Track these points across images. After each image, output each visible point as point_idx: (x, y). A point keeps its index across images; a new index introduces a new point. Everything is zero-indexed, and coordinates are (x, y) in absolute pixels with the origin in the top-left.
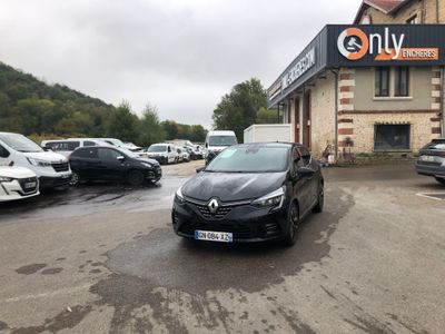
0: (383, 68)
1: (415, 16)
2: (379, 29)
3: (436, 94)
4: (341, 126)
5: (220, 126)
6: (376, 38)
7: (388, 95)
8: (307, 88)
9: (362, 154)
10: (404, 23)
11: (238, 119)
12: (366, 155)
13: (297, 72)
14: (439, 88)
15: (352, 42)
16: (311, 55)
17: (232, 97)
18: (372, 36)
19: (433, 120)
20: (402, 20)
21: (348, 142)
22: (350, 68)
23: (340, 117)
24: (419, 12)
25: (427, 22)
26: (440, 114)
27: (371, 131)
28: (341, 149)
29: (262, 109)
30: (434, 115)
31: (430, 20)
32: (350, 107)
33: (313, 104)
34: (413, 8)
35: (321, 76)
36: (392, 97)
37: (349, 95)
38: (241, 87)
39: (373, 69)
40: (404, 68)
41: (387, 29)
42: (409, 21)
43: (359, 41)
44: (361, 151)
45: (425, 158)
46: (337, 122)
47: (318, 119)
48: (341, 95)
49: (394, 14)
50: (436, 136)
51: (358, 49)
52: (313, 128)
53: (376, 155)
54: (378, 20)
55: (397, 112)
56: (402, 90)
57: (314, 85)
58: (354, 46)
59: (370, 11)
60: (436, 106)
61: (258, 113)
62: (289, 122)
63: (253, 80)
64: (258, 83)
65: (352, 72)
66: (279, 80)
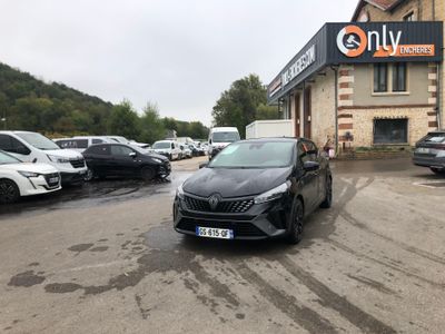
0: (381, 65)
1: (412, 13)
2: (378, 26)
3: (433, 89)
4: (341, 121)
5: (220, 122)
6: (374, 36)
7: (386, 91)
8: (307, 84)
9: (362, 148)
10: (401, 20)
11: (238, 116)
12: (365, 149)
13: (297, 69)
14: (436, 83)
15: (351, 39)
16: (311, 53)
17: (231, 93)
18: (370, 34)
19: (429, 114)
20: (399, 17)
21: (348, 137)
22: (349, 64)
23: (340, 113)
24: (415, 10)
25: (424, 19)
26: (437, 109)
27: (370, 126)
28: (341, 143)
29: (262, 105)
30: (431, 110)
31: (426, 17)
32: (349, 103)
33: (313, 99)
34: (410, 5)
35: (321, 73)
36: (390, 92)
37: (348, 91)
38: (240, 83)
39: (372, 66)
40: (401, 64)
41: (384, 27)
42: (406, 18)
43: (357, 38)
44: (360, 145)
45: (421, 150)
46: (338, 117)
47: (318, 115)
48: (341, 91)
49: (392, 11)
50: (433, 130)
51: (356, 47)
52: (313, 124)
53: (375, 149)
54: (376, 18)
55: (395, 107)
56: (400, 86)
57: (314, 81)
58: (352, 43)
59: (368, 8)
60: (432, 101)
61: (258, 109)
62: (290, 118)
63: (252, 77)
64: (257, 79)
65: (352, 68)
66: (279, 77)
